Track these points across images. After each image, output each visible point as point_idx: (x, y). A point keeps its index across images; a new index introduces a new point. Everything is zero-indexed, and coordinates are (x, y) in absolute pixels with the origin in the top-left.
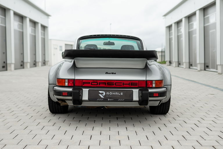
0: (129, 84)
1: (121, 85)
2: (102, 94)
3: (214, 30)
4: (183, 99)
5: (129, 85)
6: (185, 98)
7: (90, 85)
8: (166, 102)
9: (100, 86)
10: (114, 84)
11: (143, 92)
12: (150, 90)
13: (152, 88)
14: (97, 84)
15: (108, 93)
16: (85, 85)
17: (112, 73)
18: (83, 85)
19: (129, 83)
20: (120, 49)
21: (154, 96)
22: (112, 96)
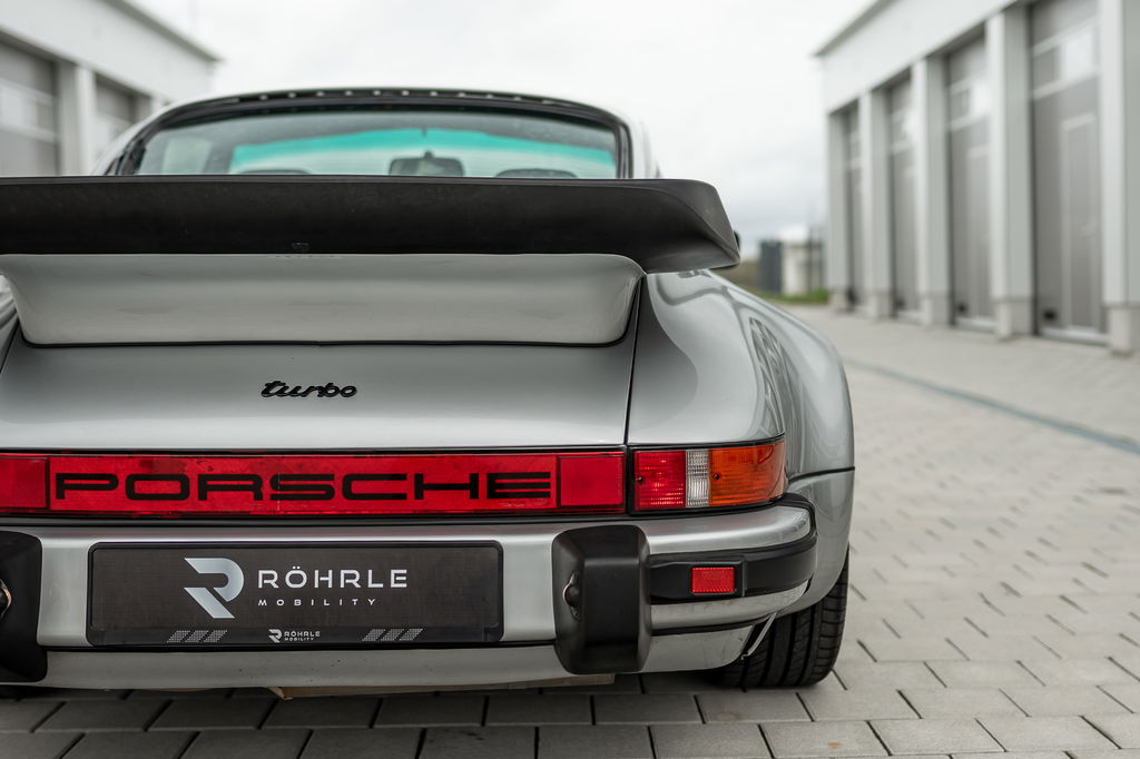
0: (472, 488)
1: (402, 496)
2: (215, 582)
3: (1087, 119)
4: (930, 533)
5: (474, 495)
6: (945, 522)
7: (114, 499)
8: (813, 608)
9: (204, 506)
10: (337, 485)
11: (589, 563)
12: (661, 541)
13: (681, 513)
14: (184, 494)
15: (268, 577)
16: (74, 499)
17: (323, 391)
18: (57, 505)
19: (474, 478)
20: (384, 172)
21: (695, 591)
22: (305, 602)
